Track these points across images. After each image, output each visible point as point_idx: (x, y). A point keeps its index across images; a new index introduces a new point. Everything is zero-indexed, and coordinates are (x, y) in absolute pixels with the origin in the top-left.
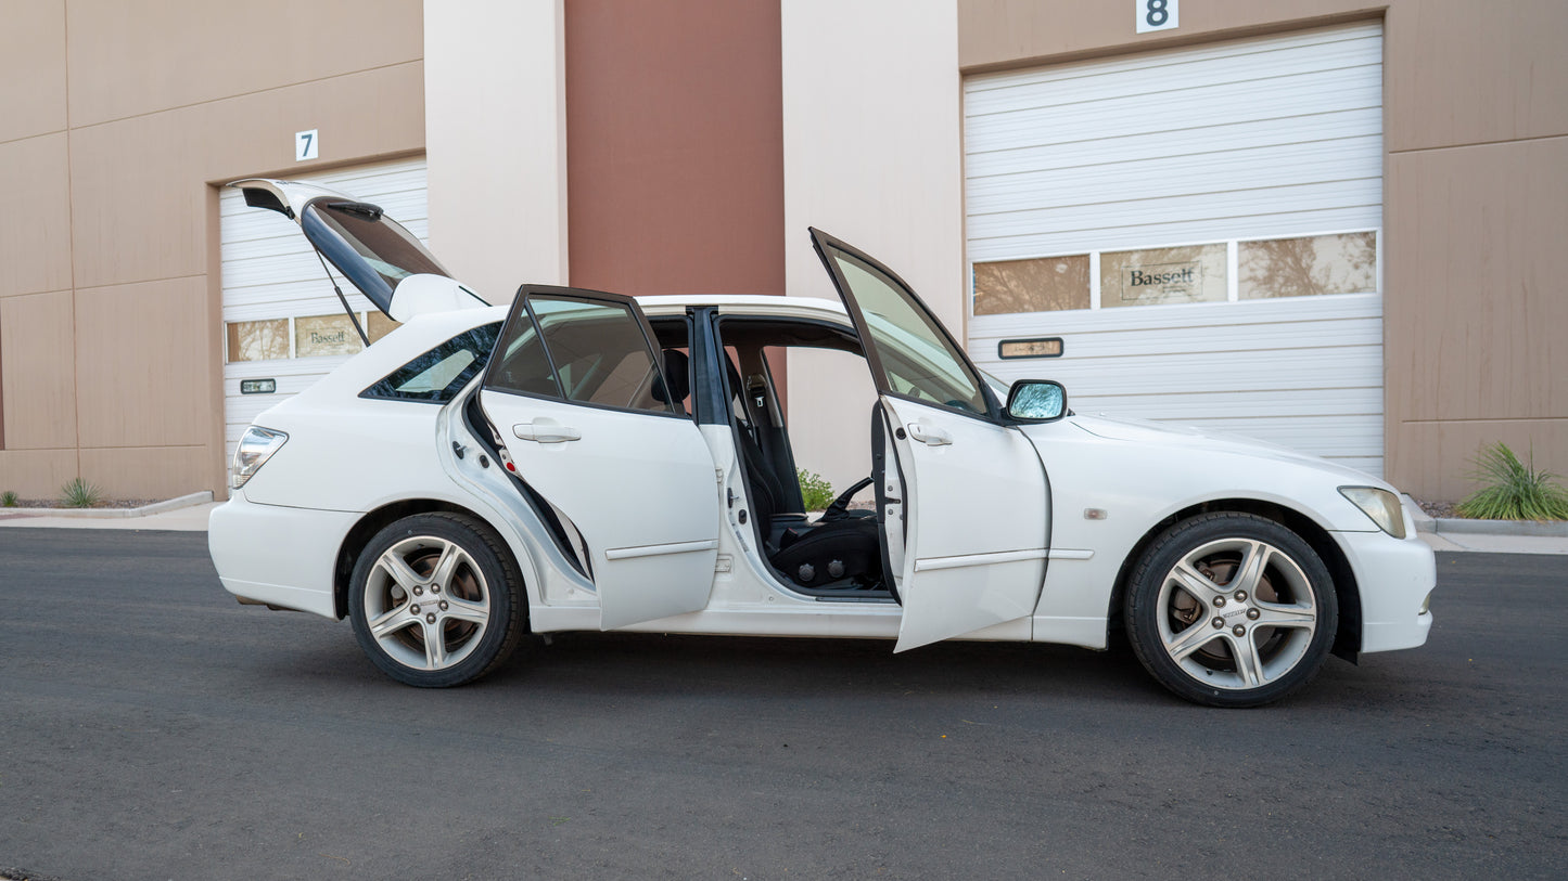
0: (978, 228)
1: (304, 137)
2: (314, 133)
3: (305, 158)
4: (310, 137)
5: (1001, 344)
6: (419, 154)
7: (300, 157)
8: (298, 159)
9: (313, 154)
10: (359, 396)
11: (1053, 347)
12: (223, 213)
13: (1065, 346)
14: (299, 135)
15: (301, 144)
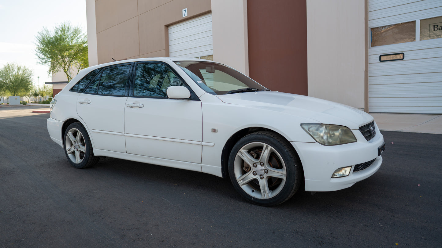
0: (371, 16)
1: (184, 11)
2: (186, 9)
3: (185, 16)
4: (185, 10)
5: (380, 56)
6: (210, 12)
7: (183, 16)
8: (183, 17)
9: (186, 15)
10: (70, 91)
11: (401, 56)
12: (169, 33)
13: (405, 56)
14: (183, 10)
15: (184, 12)
